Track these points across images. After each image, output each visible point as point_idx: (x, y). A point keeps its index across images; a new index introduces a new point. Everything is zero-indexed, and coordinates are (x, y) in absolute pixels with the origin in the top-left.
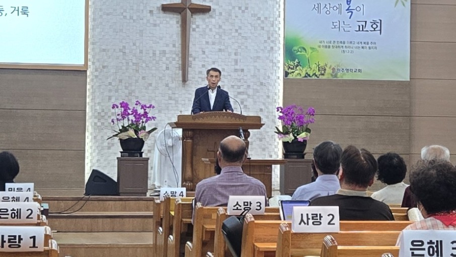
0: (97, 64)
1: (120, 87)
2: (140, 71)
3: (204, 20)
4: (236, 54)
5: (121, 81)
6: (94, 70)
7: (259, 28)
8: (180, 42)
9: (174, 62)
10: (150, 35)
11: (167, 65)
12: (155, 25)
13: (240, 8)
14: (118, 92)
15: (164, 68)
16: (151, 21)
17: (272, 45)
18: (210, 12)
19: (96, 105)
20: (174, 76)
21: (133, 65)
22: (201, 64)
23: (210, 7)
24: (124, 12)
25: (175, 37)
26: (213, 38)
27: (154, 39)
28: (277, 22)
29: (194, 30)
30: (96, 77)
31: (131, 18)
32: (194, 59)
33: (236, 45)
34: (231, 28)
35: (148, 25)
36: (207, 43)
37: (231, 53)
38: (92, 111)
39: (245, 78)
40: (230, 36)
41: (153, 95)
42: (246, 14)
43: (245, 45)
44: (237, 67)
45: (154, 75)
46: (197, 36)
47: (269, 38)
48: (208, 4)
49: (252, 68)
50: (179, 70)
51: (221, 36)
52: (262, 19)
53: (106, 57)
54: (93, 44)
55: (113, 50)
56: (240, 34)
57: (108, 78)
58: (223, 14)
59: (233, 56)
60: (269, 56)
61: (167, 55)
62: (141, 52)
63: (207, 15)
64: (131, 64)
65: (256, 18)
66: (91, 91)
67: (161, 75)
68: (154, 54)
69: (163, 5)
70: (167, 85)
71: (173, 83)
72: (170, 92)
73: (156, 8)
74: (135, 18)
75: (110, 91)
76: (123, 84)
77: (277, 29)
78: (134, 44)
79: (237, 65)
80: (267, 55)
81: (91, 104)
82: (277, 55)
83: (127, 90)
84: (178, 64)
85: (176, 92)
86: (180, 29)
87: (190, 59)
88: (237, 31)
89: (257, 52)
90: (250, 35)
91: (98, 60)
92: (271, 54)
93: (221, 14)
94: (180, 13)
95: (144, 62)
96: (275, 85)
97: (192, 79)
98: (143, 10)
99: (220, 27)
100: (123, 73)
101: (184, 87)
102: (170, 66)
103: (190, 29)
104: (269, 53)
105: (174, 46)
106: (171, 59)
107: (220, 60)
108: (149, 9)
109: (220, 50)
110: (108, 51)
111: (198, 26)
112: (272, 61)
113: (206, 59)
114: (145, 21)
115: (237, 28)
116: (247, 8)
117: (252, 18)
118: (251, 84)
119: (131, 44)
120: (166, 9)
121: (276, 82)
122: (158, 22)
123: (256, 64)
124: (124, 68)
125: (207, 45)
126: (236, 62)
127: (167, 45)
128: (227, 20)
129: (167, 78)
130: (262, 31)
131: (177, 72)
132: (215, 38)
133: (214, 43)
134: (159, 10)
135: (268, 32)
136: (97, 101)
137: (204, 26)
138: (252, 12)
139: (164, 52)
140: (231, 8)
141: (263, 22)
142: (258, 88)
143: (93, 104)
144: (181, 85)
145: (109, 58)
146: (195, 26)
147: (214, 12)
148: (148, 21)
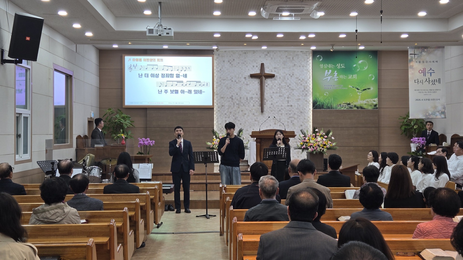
0: (219, 104)
1: (230, 116)
2: (240, 107)
3: (271, 81)
4: (288, 98)
5: (231, 113)
6: (218, 107)
7: (300, 84)
8: (260, 93)
9: (257, 103)
10: (245, 89)
11: (253, 104)
12: (247, 85)
13: (290, 75)
14: (229, 118)
15: (252, 105)
16: (245, 83)
17: (306, 93)
18: (275, 77)
19: (219, 124)
20: (257, 109)
21: (237, 105)
22: (270, 103)
23: (275, 74)
24: (232, 78)
25: (257, 90)
27: (247, 91)
28: (309, 81)
29: (267, 86)
30: (219, 111)
31: (235, 81)
32: (267, 101)
33: (288, 93)
34: (285, 84)
35: (244, 84)
36: (273, 93)
37: (285, 97)
38: (217, 128)
39: (293, 109)
40: (285, 89)
41: (247, 119)
42: (293, 78)
43: (293, 93)
44: (289, 104)
45: (247, 109)
46: (268, 89)
47: (305, 89)
48: (273, 73)
49: (296, 105)
50: (260, 106)
51: (280, 89)
52: (301, 80)
53: (223, 101)
54: (217, 94)
55: (227, 98)
56: (290, 88)
57: (224, 111)
58: (281, 78)
59: (287, 99)
60: (305, 98)
61: (254, 99)
62: (241, 98)
63: (273, 79)
64: (235, 104)
65: (298, 79)
66: (216, 118)
67: (250, 109)
68: (247, 99)
69: (251, 74)
70: (254, 114)
71: (257, 113)
72: (255, 117)
73: (247, 76)
74: (237, 81)
75: (226, 117)
76: (232, 114)
77: (309, 85)
78: (237, 94)
79: (289, 103)
80: (304, 98)
81: (216, 124)
82: (309, 98)
83: (234, 117)
84: (259, 103)
85: (258, 118)
86: (259, 86)
87: (265, 101)
88: (288, 86)
89: (299, 97)
90: (295, 88)
91: (220, 103)
92: (306, 98)
93: (280, 78)
94: (260, 78)
95: (242, 103)
96: (308, 113)
97: (266, 111)
98: (241, 77)
99: (280, 84)
100: (232, 109)
101: (262, 115)
102: (255, 105)
103: (264, 86)
104: (305, 97)
105: (257, 94)
106: (255, 101)
107: (280, 101)
108: (244, 76)
109: (280, 96)
110: (224, 98)
111: (269, 85)
112: (306, 101)
113: (273, 101)
114: (242, 82)
115: (289, 85)
116: (293, 75)
117: (296, 79)
118: (296, 113)
119: (236, 94)
120: (252, 76)
121: (309, 111)
122: (249, 83)
123: (298, 102)
124: (232, 106)
125: (273, 94)
126: (288, 102)
127: (253, 94)
128: (283, 81)
129: (254, 111)
130: (301, 86)
131: (259, 107)
132: (277, 90)
133: (277, 93)
134: (249, 77)
135: (304, 86)
136: (219, 123)
137: (272, 84)
138: (296, 76)
139: (252, 98)
140: (285, 75)
141: (301, 81)
142: (300, 114)
143: (218, 124)
144: (261, 114)
145: (225, 101)
146: (267, 84)
147: (277, 77)
148: (244, 83)
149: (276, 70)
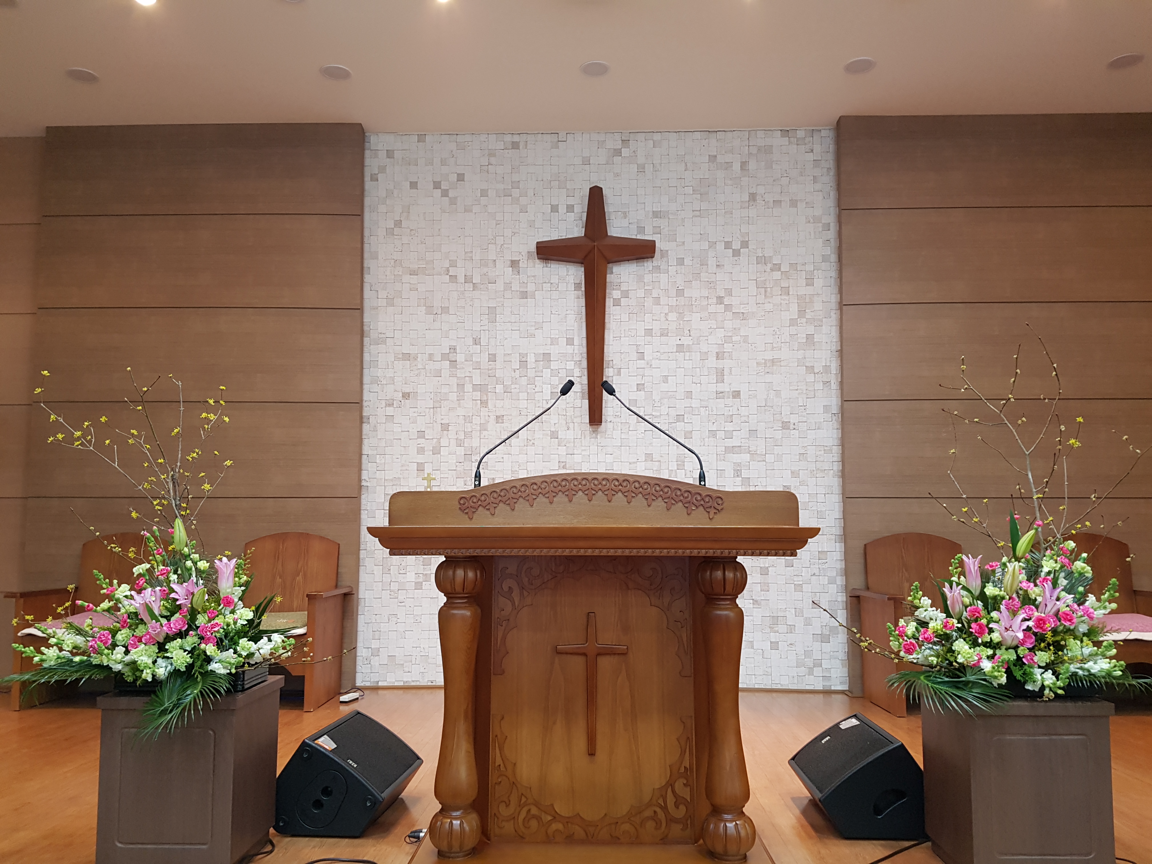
0: (389, 389)
1: (444, 442)
2: (490, 403)
3: (639, 277)
4: (719, 356)
5: (445, 427)
6: (382, 404)
7: (777, 291)
8: (583, 333)
10: (513, 318)
12: (524, 295)
13: (728, 245)
14: (437, 453)
15: (547, 390)
16: (516, 286)
18: (654, 258)
20: (571, 412)
21: (474, 390)
23: (655, 241)
24: (451, 266)
25: (571, 321)
26: (663, 319)
29: (617, 303)
30: (388, 418)
31: (468, 279)
32: (619, 373)
33: (721, 333)
34: (706, 293)
35: (508, 294)
36: (649, 332)
37: (706, 353)
39: (744, 411)
40: (705, 314)
42: (743, 259)
43: (742, 333)
44: (725, 387)
45: (523, 412)
46: (625, 317)
47: (802, 313)
48: (647, 237)
49: (760, 388)
50: (583, 398)
51: (681, 315)
52: (785, 267)
53: (410, 374)
54: (379, 341)
55: (426, 356)
56: (729, 307)
57: (414, 422)
58: (687, 261)
59: (712, 362)
60: (805, 357)
61: (554, 365)
62: (493, 358)
63: (648, 264)
64: (468, 387)
65: (769, 266)
68: (523, 363)
69: (539, 243)
70: (554, 435)
71: (568, 427)
72: (562, 451)
73: (524, 253)
74: (476, 279)
75: (421, 451)
76: (452, 434)
78: (476, 342)
79: (723, 381)
80: (800, 354)
85: (576, 452)
86: (582, 302)
87: (609, 371)
88: (720, 300)
89: (773, 349)
90: (754, 308)
91: (392, 380)
92: (809, 353)
93: (681, 261)
94: (583, 263)
95: (500, 381)
98: (495, 261)
99: (680, 292)
100: (451, 408)
104: (805, 350)
105: (570, 342)
106: (562, 374)
107: (680, 371)
108: (508, 257)
109: (680, 348)
110: (416, 359)
111: (626, 294)
112: (812, 369)
113: (648, 372)
114: (500, 286)
115: (722, 293)
116: (745, 244)
117: (759, 266)
118: (761, 427)
119: (470, 341)
120: (547, 251)
122: (531, 287)
123: (771, 378)
124: (453, 397)
125: (648, 338)
126: (720, 374)
127: (554, 342)
128: (697, 275)
129: (554, 419)
130: (783, 297)
131: (579, 402)
132: (667, 320)
133: (664, 334)
134: (532, 256)
135: (800, 298)
138: (759, 253)
139: (547, 357)
140: (705, 245)
141: (786, 275)
142: (778, 436)
144: (587, 431)
145: (418, 374)
146: (619, 292)
147: (665, 259)
148: (508, 286)
149: (662, 223)
